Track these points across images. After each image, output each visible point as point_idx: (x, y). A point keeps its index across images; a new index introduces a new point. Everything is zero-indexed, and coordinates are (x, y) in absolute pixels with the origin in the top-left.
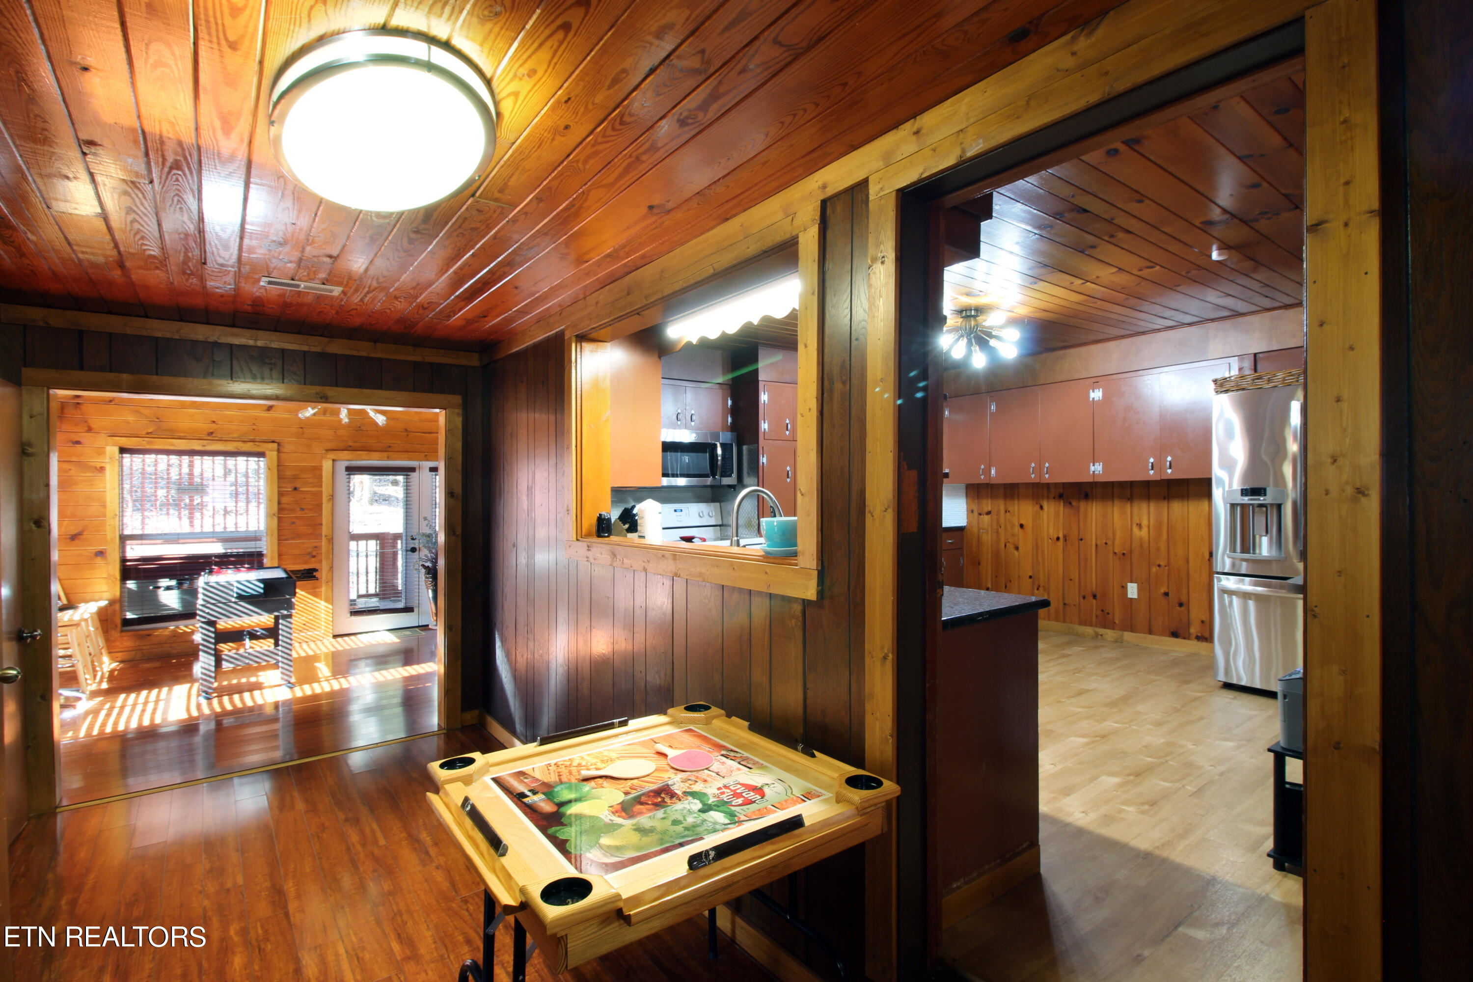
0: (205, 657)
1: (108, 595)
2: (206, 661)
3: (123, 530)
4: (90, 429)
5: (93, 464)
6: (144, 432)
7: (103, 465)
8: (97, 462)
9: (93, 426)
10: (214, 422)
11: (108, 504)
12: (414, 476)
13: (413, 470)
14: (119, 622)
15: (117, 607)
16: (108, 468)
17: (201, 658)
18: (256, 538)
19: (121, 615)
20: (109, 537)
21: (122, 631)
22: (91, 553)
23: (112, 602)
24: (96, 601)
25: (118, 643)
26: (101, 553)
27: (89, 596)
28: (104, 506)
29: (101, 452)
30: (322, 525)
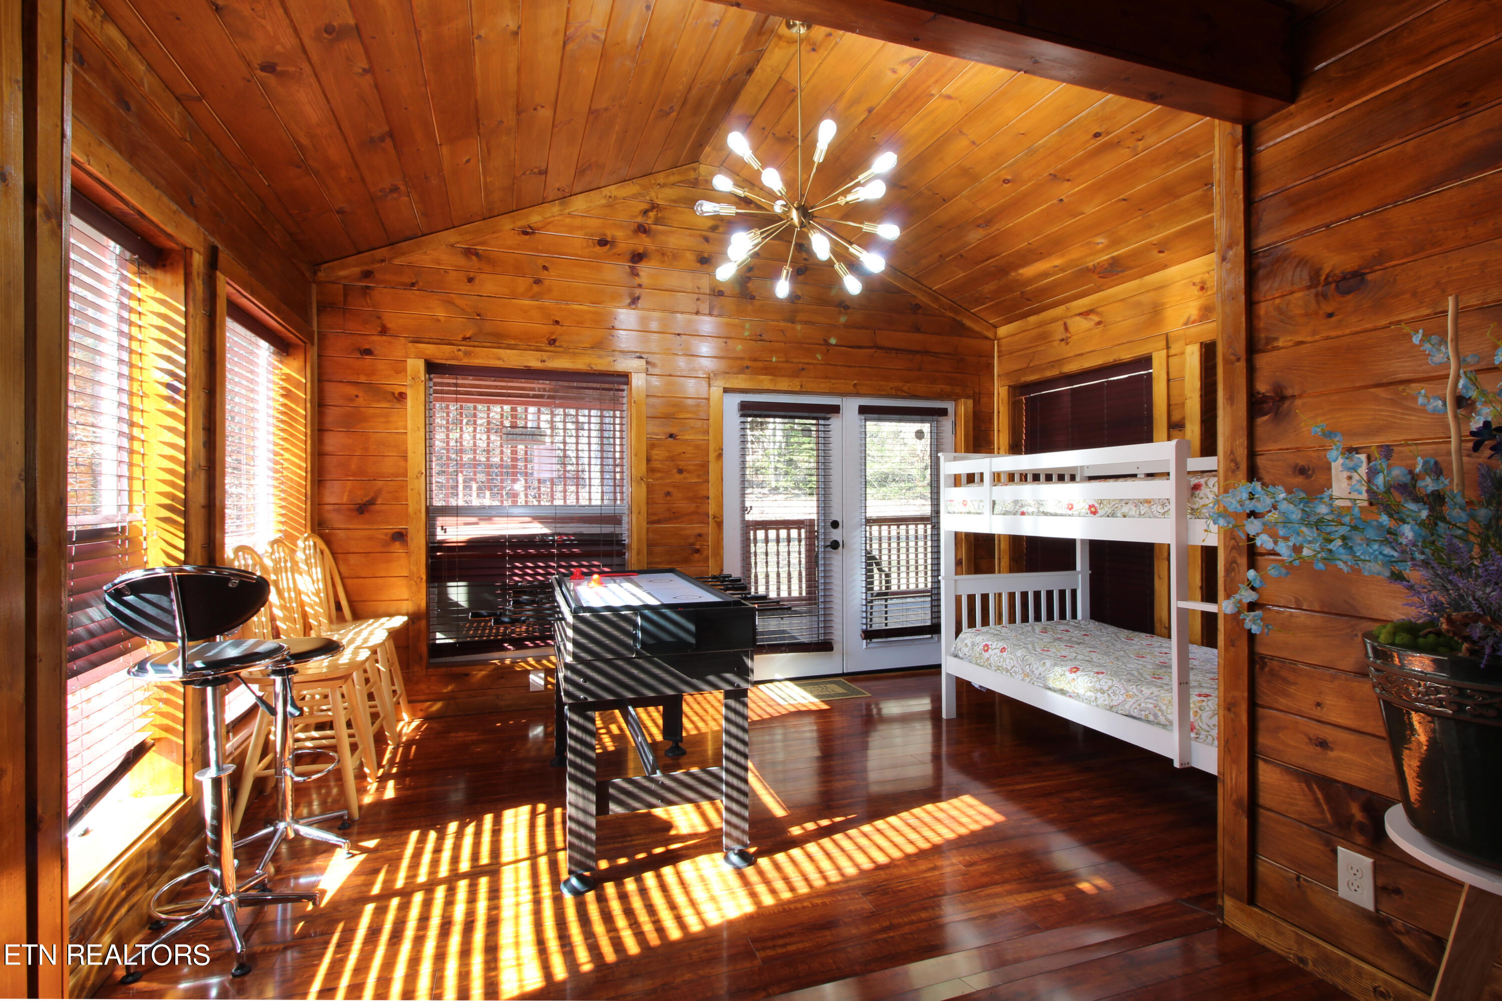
0: (576, 793)
1: (408, 606)
2: (581, 802)
3: (431, 498)
4: (384, 331)
5: (388, 388)
6: (460, 338)
7: (403, 390)
8: (395, 384)
9: (389, 325)
10: (557, 322)
11: (410, 455)
12: (835, 423)
13: (836, 409)
14: (424, 650)
15: (423, 623)
16: (409, 393)
17: (570, 797)
18: (615, 520)
19: (428, 639)
20: (411, 510)
21: (429, 666)
22: (386, 535)
23: (414, 618)
24: (391, 615)
25: (423, 686)
26: (400, 536)
27: (382, 607)
28: (405, 458)
29: (399, 368)
30: (708, 498)
